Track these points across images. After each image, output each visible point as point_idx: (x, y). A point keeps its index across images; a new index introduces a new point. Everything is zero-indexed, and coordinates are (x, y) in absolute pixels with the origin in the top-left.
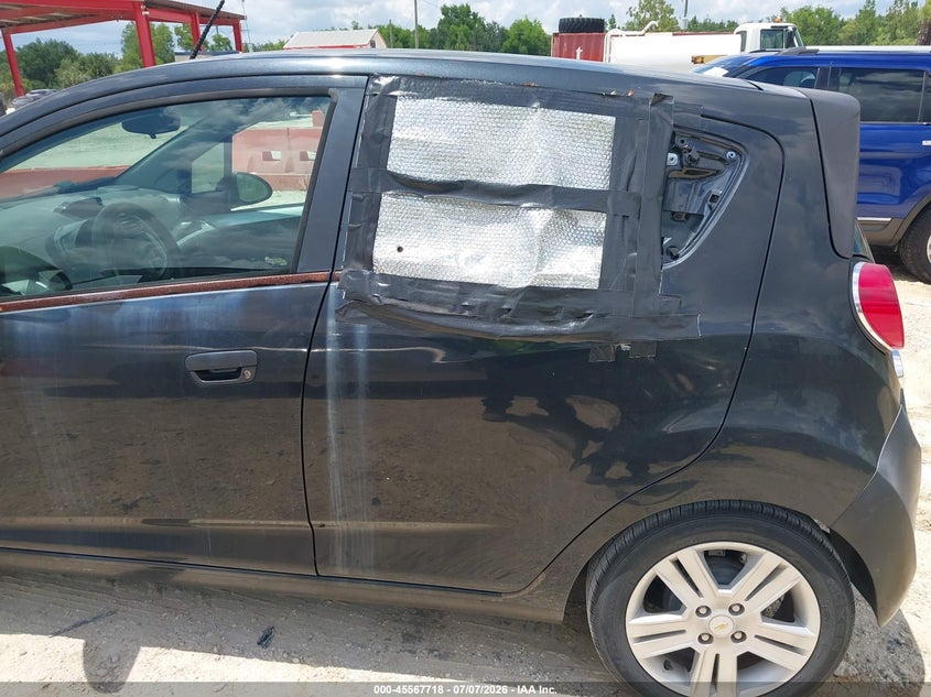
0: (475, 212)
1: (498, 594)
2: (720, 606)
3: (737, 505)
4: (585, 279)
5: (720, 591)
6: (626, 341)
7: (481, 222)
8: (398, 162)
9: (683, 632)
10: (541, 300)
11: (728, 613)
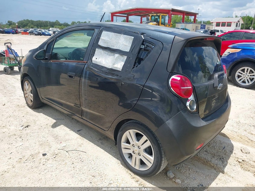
0: (109, 53)
1: (105, 131)
2: (136, 146)
3: (141, 123)
4: (120, 69)
5: (137, 142)
6: (123, 82)
7: (110, 55)
8: (101, 43)
9: (130, 149)
10: (112, 71)
11: (137, 147)
